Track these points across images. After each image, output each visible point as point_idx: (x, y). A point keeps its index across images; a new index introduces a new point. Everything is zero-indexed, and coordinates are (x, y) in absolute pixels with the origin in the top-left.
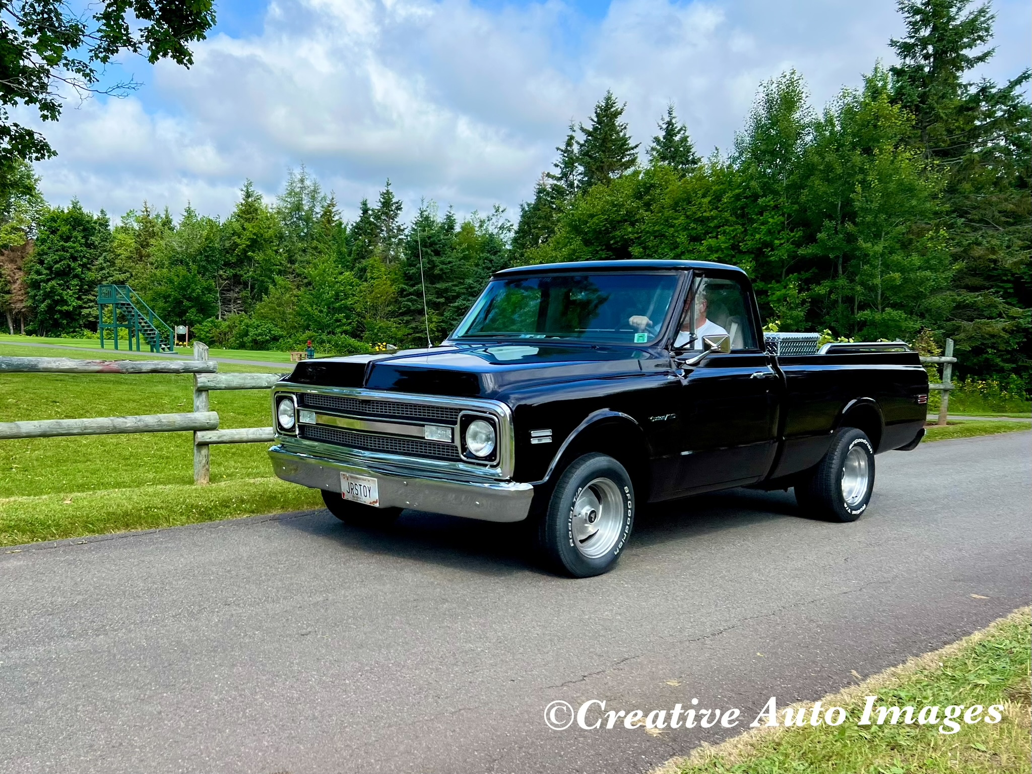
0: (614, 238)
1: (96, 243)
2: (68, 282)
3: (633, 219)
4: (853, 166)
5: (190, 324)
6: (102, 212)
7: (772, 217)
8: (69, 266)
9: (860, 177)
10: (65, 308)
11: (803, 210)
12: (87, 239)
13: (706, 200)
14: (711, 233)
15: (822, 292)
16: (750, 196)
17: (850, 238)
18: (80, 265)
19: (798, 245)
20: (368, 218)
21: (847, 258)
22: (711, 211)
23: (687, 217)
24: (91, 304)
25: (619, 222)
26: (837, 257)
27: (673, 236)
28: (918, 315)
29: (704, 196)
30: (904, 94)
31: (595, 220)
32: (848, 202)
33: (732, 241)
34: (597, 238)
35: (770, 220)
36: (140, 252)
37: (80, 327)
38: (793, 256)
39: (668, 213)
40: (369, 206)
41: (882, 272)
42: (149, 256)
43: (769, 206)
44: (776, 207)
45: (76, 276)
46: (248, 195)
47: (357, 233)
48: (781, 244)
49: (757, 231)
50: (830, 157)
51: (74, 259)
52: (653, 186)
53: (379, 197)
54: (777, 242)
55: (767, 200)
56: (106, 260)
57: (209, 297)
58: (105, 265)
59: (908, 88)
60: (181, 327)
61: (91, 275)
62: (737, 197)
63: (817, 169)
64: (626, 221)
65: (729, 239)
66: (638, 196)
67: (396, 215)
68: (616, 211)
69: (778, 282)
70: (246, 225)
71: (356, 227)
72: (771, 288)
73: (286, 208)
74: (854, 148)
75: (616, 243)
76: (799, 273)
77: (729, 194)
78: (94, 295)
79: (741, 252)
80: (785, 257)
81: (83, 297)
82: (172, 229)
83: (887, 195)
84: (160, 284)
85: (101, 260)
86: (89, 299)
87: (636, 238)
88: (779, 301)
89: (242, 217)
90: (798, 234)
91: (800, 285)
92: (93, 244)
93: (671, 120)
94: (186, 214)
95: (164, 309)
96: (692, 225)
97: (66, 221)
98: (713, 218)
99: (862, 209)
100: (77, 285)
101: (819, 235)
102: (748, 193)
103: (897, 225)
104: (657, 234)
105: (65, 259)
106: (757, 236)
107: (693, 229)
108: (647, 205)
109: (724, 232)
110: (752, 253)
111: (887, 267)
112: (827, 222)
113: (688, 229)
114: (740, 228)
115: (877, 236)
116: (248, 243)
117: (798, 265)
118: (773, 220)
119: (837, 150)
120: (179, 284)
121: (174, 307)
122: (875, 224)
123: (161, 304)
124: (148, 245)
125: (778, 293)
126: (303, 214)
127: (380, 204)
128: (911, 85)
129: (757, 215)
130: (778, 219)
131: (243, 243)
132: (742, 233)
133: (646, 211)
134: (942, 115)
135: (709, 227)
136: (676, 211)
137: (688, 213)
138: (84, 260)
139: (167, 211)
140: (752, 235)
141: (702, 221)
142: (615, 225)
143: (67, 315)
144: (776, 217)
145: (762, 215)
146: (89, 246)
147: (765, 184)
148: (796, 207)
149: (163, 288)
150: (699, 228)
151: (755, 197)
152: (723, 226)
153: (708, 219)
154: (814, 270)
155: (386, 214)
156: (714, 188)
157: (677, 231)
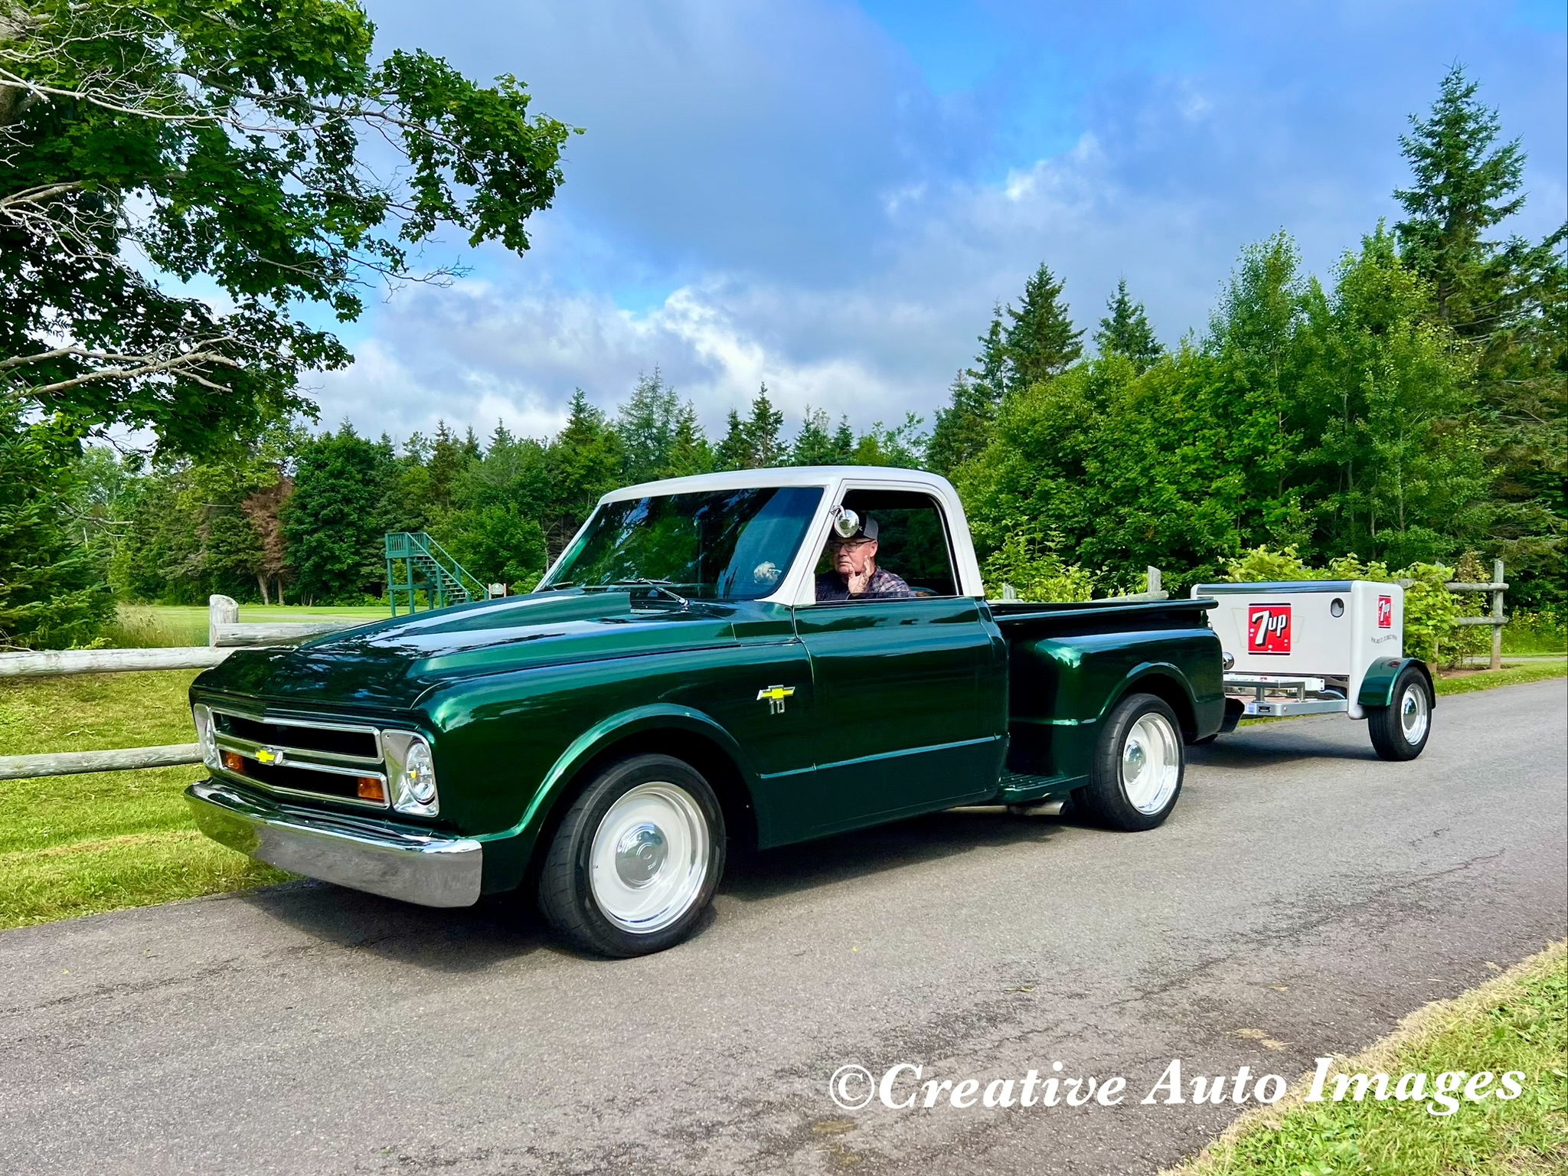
0: (1062, 449)
1: (378, 479)
2: (340, 531)
3: (1085, 425)
4: (1363, 349)
5: (508, 581)
6: (384, 437)
7: (1264, 417)
8: (341, 511)
9: (1371, 362)
10: (337, 566)
11: (1302, 405)
12: (365, 474)
13: (1178, 398)
14: (1186, 439)
15: (1331, 508)
16: (1236, 391)
17: (1363, 440)
18: (355, 509)
19: (1296, 450)
20: (739, 435)
21: (1359, 464)
22: (1184, 411)
23: (1155, 420)
24: (373, 560)
25: (1068, 429)
26: (1347, 464)
27: (1139, 445)
28: (1450, 534)
29: (1175, 393)
30: (1415, 258)
31: (1038, 427)
32: (1357, 394)
33: (1213, 448)
34: (1041, 451)
35: (1261, 420)
36: (437, 489)
37: (360, 590)
38: (1291, 464)
39: (1131, 415)
40: (739, 419)
41: (1403, 481)
42: (449, 493)
43: (1259, 403)
44: (1268, 403)
45: (351, 524)
46: (579, 409)
47: (724, 455)
48: (1277, 450)
49: (1245, 434)
50: (1333, 339)
51: (347, 501)
52: (1107, 382)
53: (751, 407)
54: (1271, 448)
55: (1256, 395)
56: (390, 501)
57: (534, 545)
58: (389, 507)
59: (1421, 250)
60: (497, 585)
61: (372, 522)
62: (1218, 393)
63: (1317, 355)
64: (1076, 427)
65: (1210, 446)
66: (1090, 396)
67: (776, 429)
68: (1064, 414)
69: (1274, 498)
70: (580, 449)
71: (721, 447)
72: (1267, 506)
73: (631, 423)
74: (1361, 327)
75: (1065, 456)
76: (1301, 486)
77: (1208, 389)
78: (376, 548)
79: (1225, 462)
80: (1282, 466)
81: (362, 551)
82: (479, 457)
83: (1405, 384)
84: (466, 530)
85: (383, 502)
86: (369, 554)
87: (1090, 449)
88: (1276, 522)
89: (572, 439)
90: (1298, 437)
91: (1302, 502)
92: (373, 481)
93: (1123, 297)
94: (496, 436)
95: (474, 563)
96: (1162, 430)
97: (338, 452)
98: (1190, 420)
99: (1375, 402)
100: (352, 536)
101: (1324, 437)
102: (1232, 387)
103: (1420, 420)
104: (1118, 443)
105: (336, 502)
106: (1246, 441)
107: (1163, 435)
108: (1102, 407)
109: (1204, 436)
110: (1240, 462)
111: (1409, 474)
112: (1332, 420)
113: (1158, 436)
114: (1223, 432)
115: (1395, 435)
116: (582, 472)
117: (1296, 475)
118: (1264, 418)
119: (1340, 330)
120: (493, 528)
121: (487, 560)
122: (1392, 420)
123: (469, 556)
124: (448, 479)
125: (1278, 512)
126: (655, 431)
127: (753, 416)
128: (1425, 246)
129: (1244, 414)
130: (1270, 418)
131: (577, 473)
132: (1226, 437)
133: (1101, 414)
134: (1464, 282)
135: (1184, 431)
136: (1140, 413)
137: (1156, 415)
138: (362, 502)
139: (470, 433)
140: (1239, 440)
141: (1172, 424)
142: (1064, 431)
143: (341, 575)
144: (1268, 416)
145: (1251, 415)
146: (367, 482)
147: (1254, 374)
148: (1292, 403)
149: (472, 535)
150: (1172, 433)
151: (1242, 391)
152: (1201, 429)
153: (1181, 421)
154: (1318, 481)
155: (762, 429)
156: (1187, 382)
157: (1141, 439)
